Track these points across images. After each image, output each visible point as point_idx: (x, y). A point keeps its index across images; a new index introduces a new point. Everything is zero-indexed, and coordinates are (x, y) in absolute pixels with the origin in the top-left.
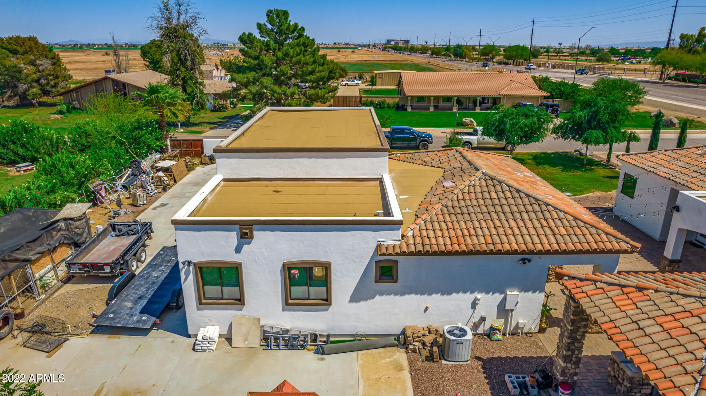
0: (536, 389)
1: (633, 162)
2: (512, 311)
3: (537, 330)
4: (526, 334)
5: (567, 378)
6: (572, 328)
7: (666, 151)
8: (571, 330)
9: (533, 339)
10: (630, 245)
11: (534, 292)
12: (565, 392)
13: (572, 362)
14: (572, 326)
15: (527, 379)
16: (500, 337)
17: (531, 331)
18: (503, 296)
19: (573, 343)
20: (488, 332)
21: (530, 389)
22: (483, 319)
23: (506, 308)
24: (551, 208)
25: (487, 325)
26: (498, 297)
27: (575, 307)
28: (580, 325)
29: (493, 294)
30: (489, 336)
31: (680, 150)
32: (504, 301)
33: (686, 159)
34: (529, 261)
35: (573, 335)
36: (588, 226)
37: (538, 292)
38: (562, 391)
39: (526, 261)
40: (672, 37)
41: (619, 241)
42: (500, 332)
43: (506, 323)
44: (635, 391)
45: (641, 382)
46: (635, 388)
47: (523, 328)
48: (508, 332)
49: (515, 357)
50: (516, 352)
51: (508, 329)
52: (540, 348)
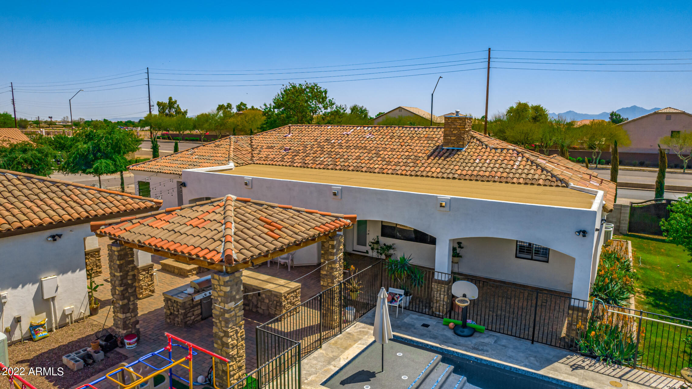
0: (102, 353)
1: (143, 169)
2: (53, 299)
3: (88, 313)
4: (76, 321)
5: (130, 330)
6: (121, 274)
7: (166, 157)
8: (121, 276)
9: (85, 323)
10: (154, 202)
11: (74, 271)
12: (132, 341)
13: (131, 310)
14: (120, 272)
15: (89, 349)
16: (45, 333)
17: (81, 316)
18: (37, 285)
19: (126, 289)
20: (28, 335)
21: (95, 355)
22: (18, 320)
23: (45, 298)
24: (71, 187)
25: (25, 326)
26: (32, 289)
27: (118, 251)
28: (128, 269)
29: (23, 287)
30: (31, 339)
31: (176, 154)
32: (40, 290)
33: (182, 159)
34: (60, 236)
35: (124, 281)
36: (113, 195)
37: (78, 270)
38: (128, 342)
39: (56, 237)
40: (152, 104)
41: (144, 201)
42: (45, 328)
43: (49, 316)
44: (189, 315)
45: (192, 305)
46: (189, 313)
47: (71, 314)
48: (54, 326)
49: (69, 343)
50: (70, 338)
51: (54, 321)
52: (95, 325)
